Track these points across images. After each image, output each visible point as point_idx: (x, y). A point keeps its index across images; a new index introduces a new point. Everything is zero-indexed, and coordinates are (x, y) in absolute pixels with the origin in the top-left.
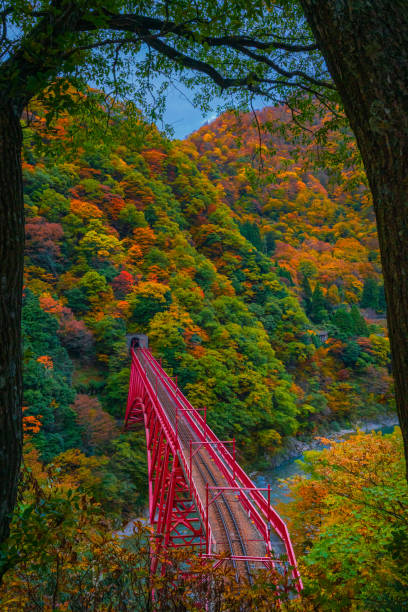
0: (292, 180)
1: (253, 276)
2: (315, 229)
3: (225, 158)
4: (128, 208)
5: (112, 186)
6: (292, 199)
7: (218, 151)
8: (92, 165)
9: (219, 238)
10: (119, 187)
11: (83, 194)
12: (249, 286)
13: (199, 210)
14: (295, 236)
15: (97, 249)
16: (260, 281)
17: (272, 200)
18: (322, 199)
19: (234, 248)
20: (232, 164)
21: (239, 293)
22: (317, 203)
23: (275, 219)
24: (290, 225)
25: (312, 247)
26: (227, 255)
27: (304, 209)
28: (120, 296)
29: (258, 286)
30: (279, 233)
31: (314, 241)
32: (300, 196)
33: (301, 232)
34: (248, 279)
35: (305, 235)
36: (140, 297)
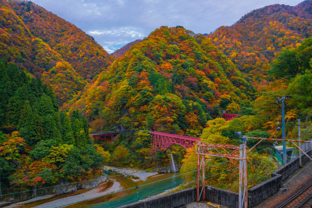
0: (253, 57)
1: (251, 94)
2: (265, 76)
3: (224, 48)
4: (212, 72)
5: (205, 65)
6: (254, 64)
7: (221, 45)
8: (198, 58)
9: (238, 81)
10: (207, 65)
11: (198, 68)
12: (250, 97)
13: (230, 71)
14: (257, 79)
15: (207, 85)
16: (253, 95)
17: (245, 65)
18: (266, 64)
19: (243, 84)
20: (227, 51)
21: (248, 99)
22: (264, 65)
23: (248, 72)
24: (254, 75)
25: (264, 83)
26: (241, 86)
27: (259, 68)
28: (217, 99)
29: (253, 97)
30: (250, 78)
31: (265, 81)
32: (257, 63)
33: (259, 78)
34: (249, 94)
35: (260, 79)
36: (223, 99)
